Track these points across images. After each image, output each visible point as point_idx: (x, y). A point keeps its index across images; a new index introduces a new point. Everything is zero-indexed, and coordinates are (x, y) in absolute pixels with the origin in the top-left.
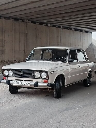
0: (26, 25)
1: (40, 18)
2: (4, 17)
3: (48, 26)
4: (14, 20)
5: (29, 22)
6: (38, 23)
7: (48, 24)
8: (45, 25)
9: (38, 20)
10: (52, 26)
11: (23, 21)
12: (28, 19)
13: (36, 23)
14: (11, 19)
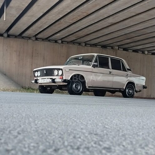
0: (116, 52)
1: (132, 44)
2: (90, 45)
3: (144, 53)
4: (101, 48)
5: (119, 49)
6: (132, 51)
7: (145, 51)
8: (142, 52)
9: (131, 47)
10: (151, 54)
11: (112, 48)
12: (118, 46)
13: (129, 51)
14: (97, 46)
